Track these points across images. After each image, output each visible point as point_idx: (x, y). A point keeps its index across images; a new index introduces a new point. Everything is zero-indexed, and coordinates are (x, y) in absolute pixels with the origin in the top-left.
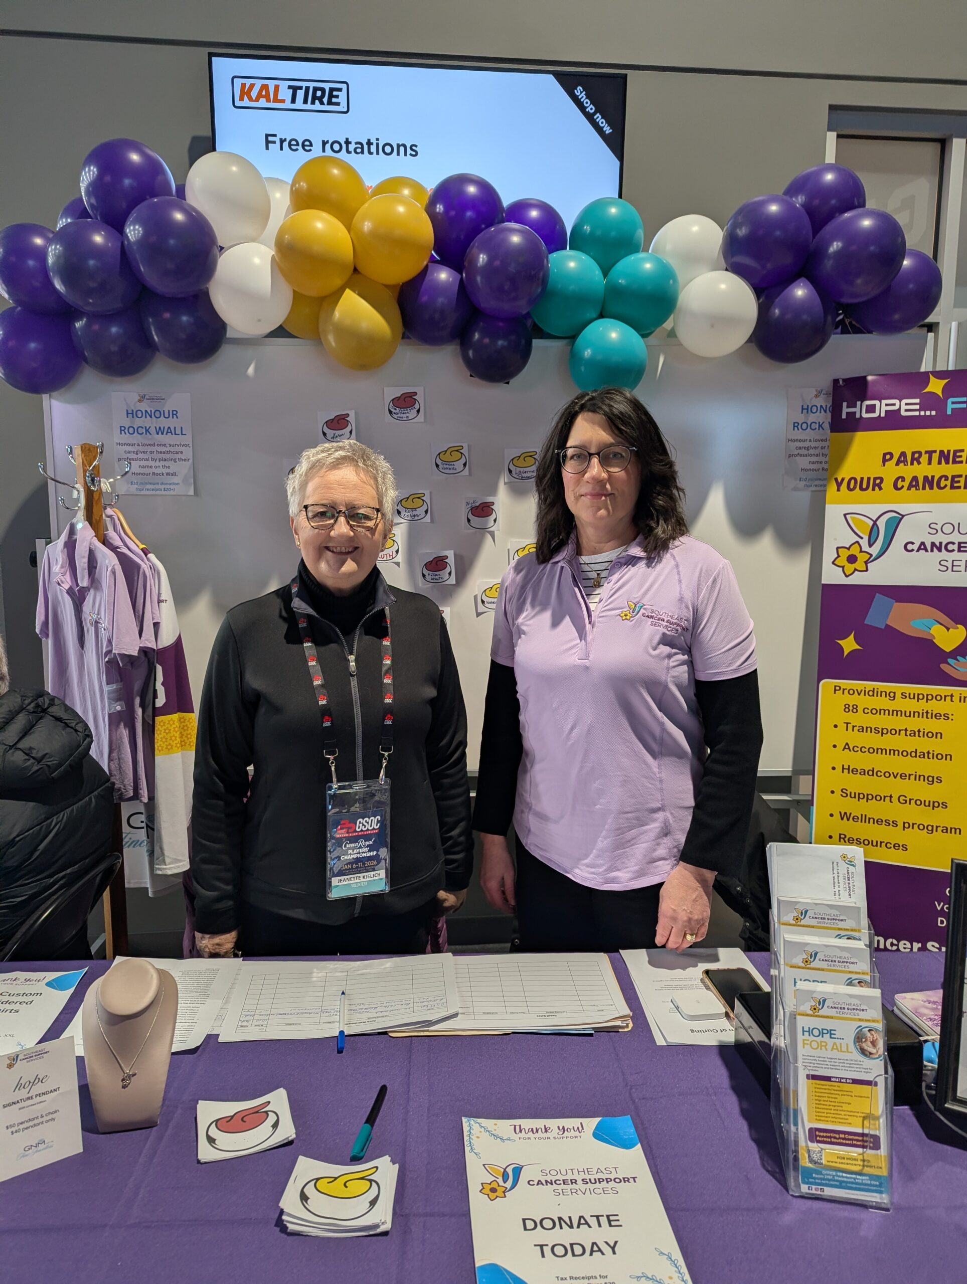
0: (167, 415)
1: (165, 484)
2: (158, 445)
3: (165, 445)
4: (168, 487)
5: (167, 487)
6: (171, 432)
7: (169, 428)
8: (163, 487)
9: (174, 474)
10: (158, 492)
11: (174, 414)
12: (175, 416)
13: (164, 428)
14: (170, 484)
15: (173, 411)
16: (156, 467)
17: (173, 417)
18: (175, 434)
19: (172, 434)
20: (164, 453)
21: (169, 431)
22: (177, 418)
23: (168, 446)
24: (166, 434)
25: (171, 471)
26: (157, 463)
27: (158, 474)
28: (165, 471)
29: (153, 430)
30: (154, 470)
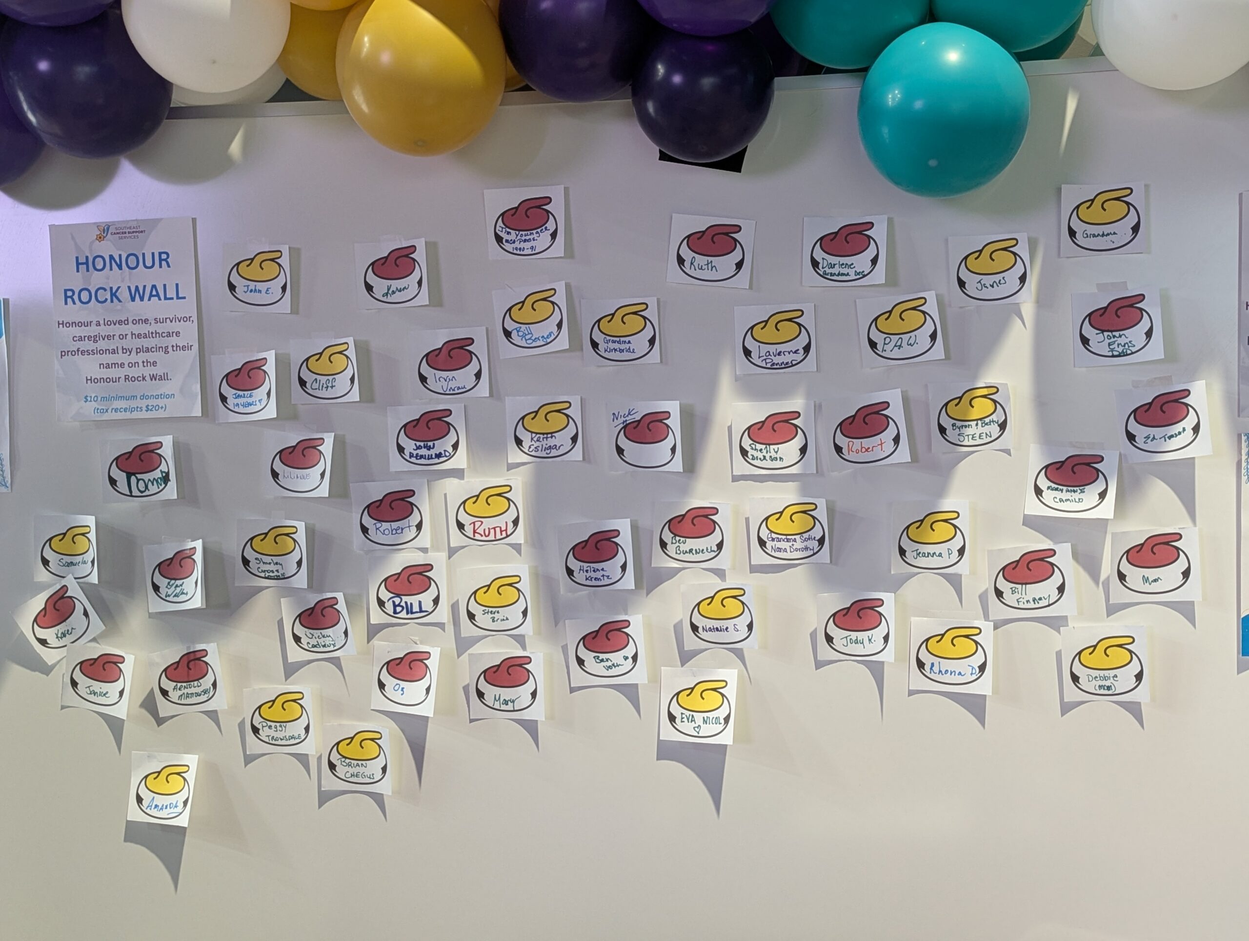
0: (149, 263)
1: (148, 397)
2: (135, 322)
3: (146, 321)
4: (154, 402)
5: (151, 402)
6: (158, 295)
7: (154, 286)
8: (143, 403)
9: (164, 377)
10: (136, 415)
11: (163, 258)
12: (164, 263)
13: (145, 287)
14: (157, 397)
15: (160, 254)
16: (131, 365)
17: (161, 266)
18: (166, 298)
19: (160, 299)
20: (145, 336)
21: (154, 293)
22: (169, 266)
23: (153, 322)
24: (149, 300)
25: (158, 371)
26: (134, 358)
27: (134, 379)
28: (149, 371)
29: (124, 294)
30: (126, 371)
